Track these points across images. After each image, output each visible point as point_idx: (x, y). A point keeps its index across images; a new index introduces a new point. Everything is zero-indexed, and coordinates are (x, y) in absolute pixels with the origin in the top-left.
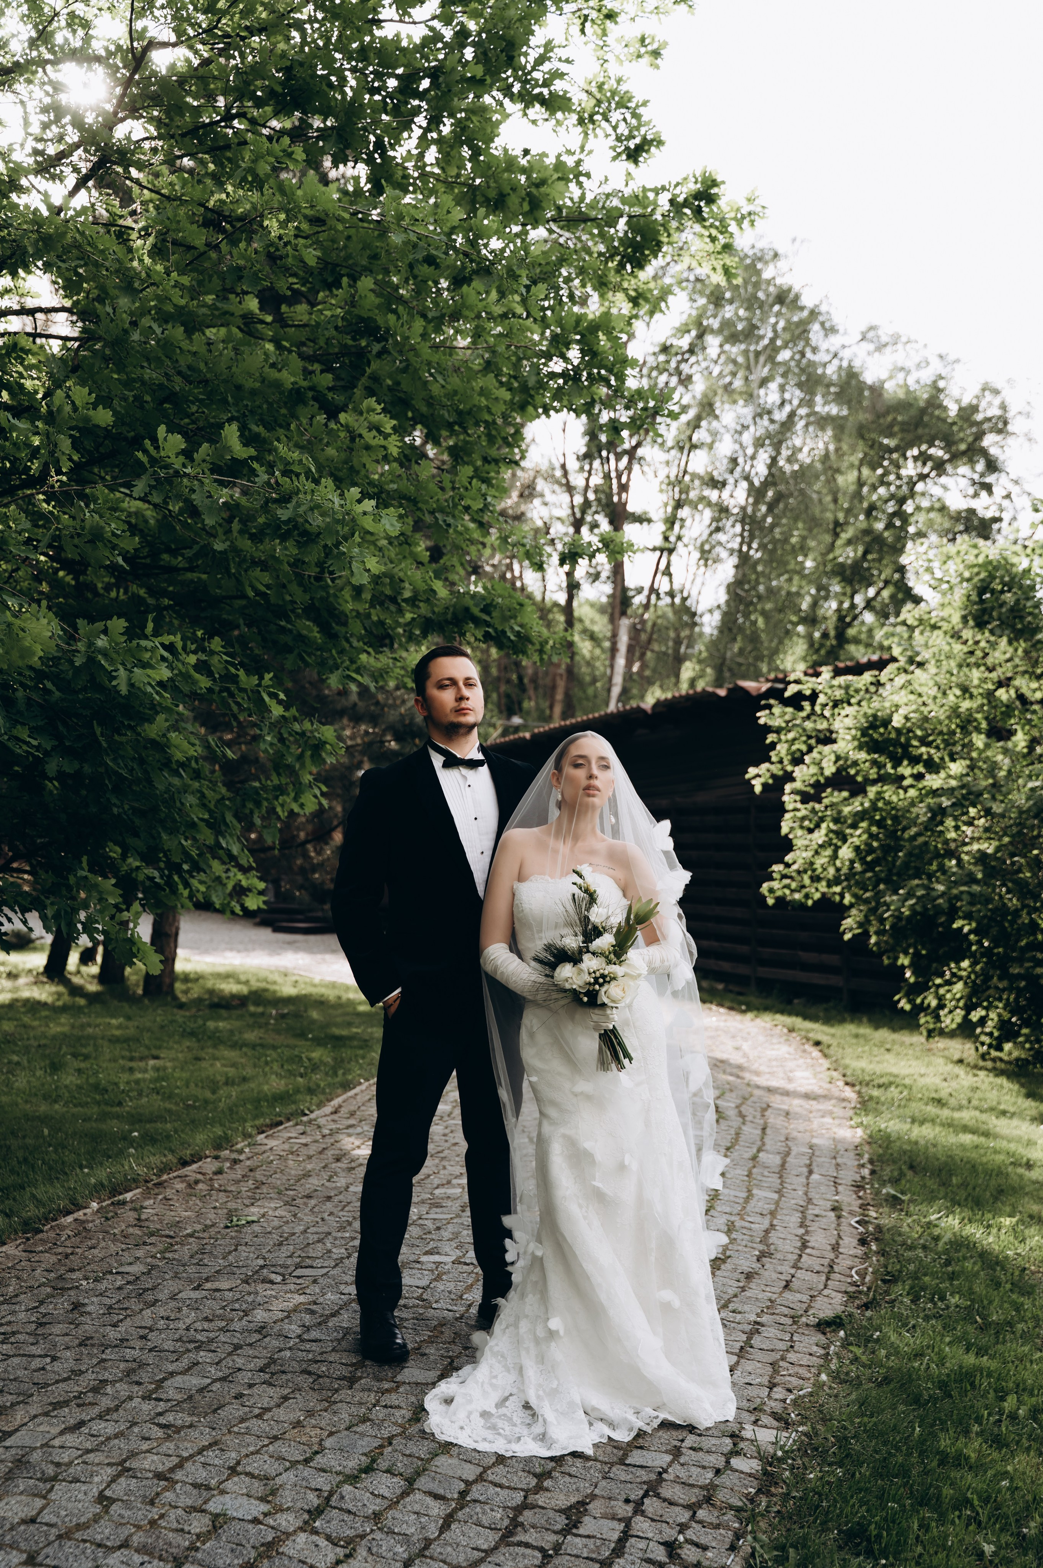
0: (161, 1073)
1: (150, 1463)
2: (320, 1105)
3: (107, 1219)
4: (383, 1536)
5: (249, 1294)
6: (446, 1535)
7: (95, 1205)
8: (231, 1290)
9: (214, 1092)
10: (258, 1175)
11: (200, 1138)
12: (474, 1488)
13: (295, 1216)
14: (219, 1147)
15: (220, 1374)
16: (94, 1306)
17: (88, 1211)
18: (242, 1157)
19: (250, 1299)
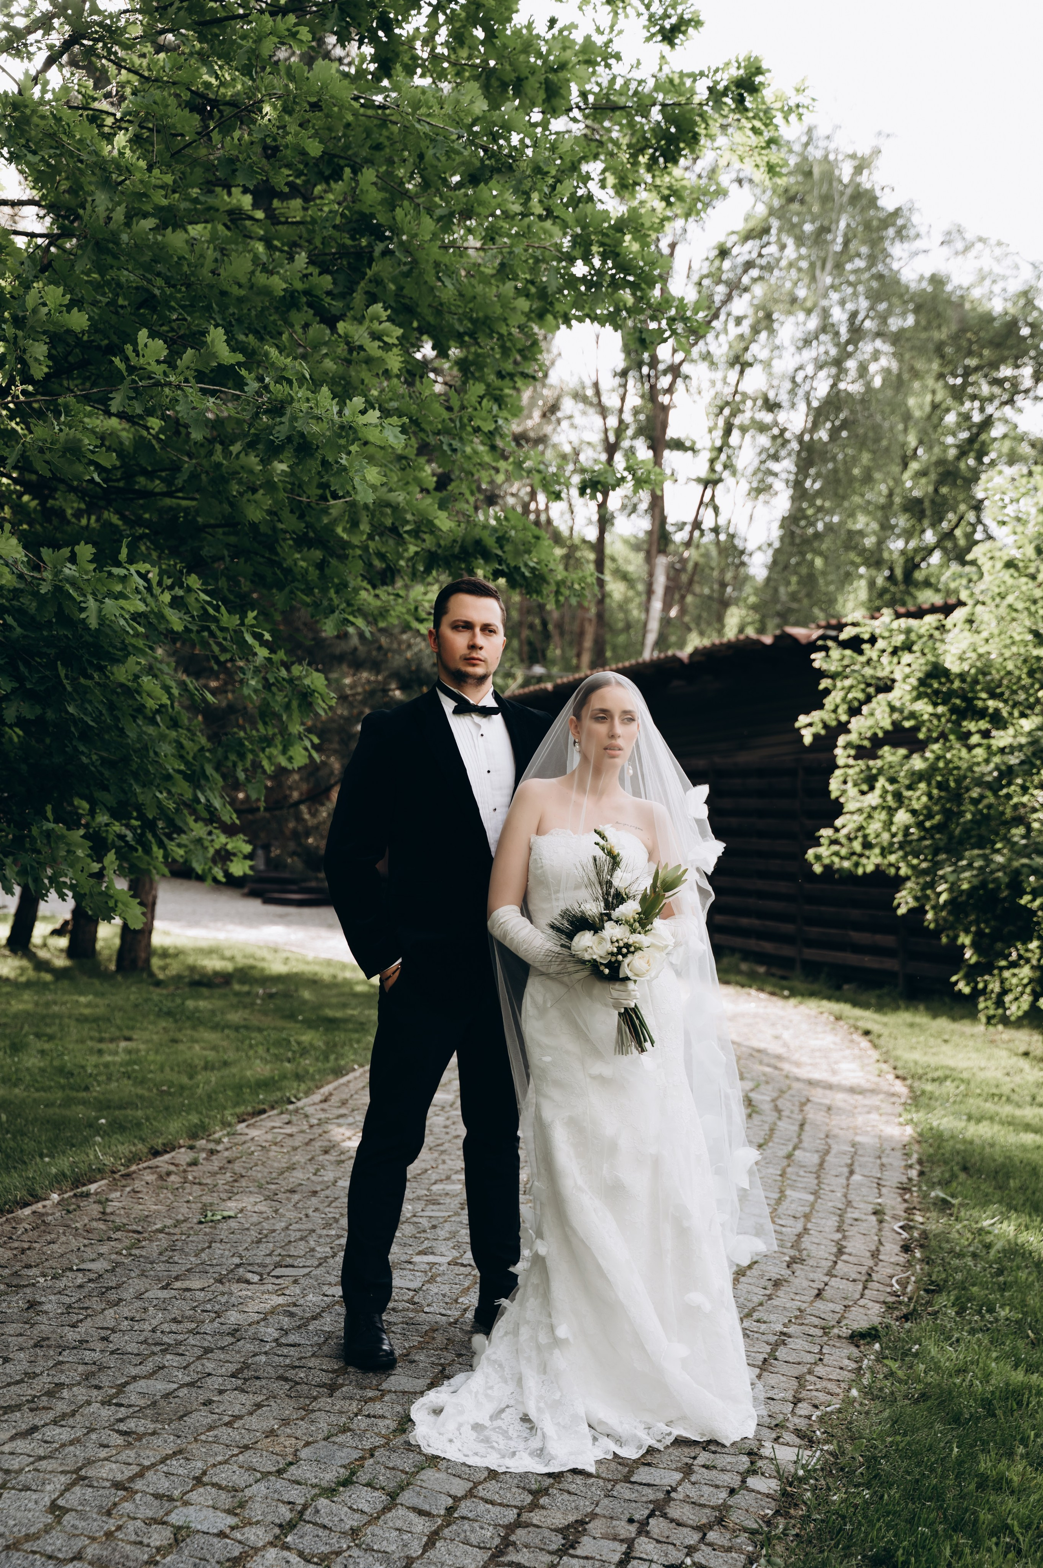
0: (134, 1057)
1: (108, 1471)
2: (307, 1093)
3: (69, 1212)
4: (361, 1553)
5: (223, 1294)
6: (430, 1554)
7: (55, 1197)
8: (203, 1289)
9: (191, 1077)
10: (237, 1167)
11: (175, 1125)
12: (463, 1504)
13: (276, 1211)
14: (194, 1136)
15: (188, 1379)
16: (51, 1304)
17: (47, 1203)
18: (219, 1148)
19: (223, 1300)
